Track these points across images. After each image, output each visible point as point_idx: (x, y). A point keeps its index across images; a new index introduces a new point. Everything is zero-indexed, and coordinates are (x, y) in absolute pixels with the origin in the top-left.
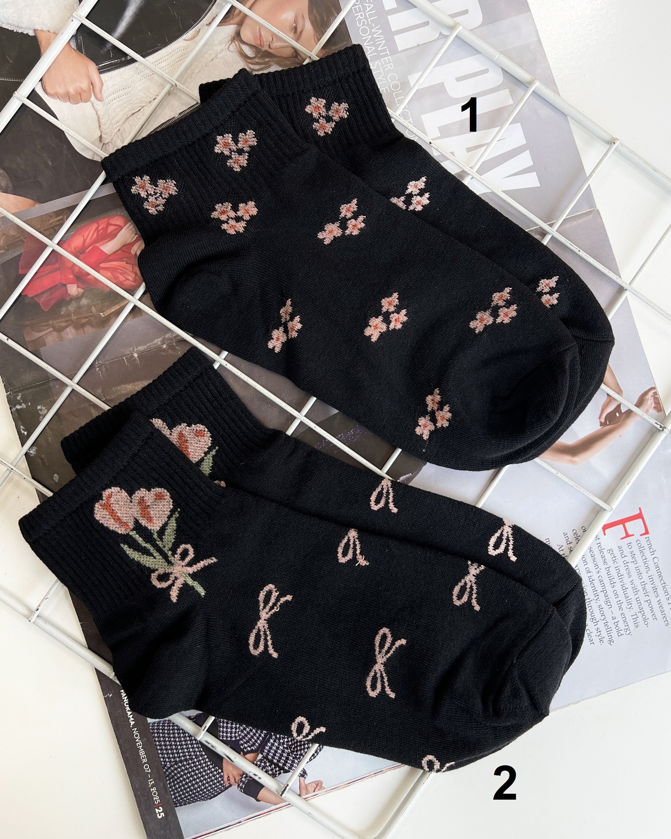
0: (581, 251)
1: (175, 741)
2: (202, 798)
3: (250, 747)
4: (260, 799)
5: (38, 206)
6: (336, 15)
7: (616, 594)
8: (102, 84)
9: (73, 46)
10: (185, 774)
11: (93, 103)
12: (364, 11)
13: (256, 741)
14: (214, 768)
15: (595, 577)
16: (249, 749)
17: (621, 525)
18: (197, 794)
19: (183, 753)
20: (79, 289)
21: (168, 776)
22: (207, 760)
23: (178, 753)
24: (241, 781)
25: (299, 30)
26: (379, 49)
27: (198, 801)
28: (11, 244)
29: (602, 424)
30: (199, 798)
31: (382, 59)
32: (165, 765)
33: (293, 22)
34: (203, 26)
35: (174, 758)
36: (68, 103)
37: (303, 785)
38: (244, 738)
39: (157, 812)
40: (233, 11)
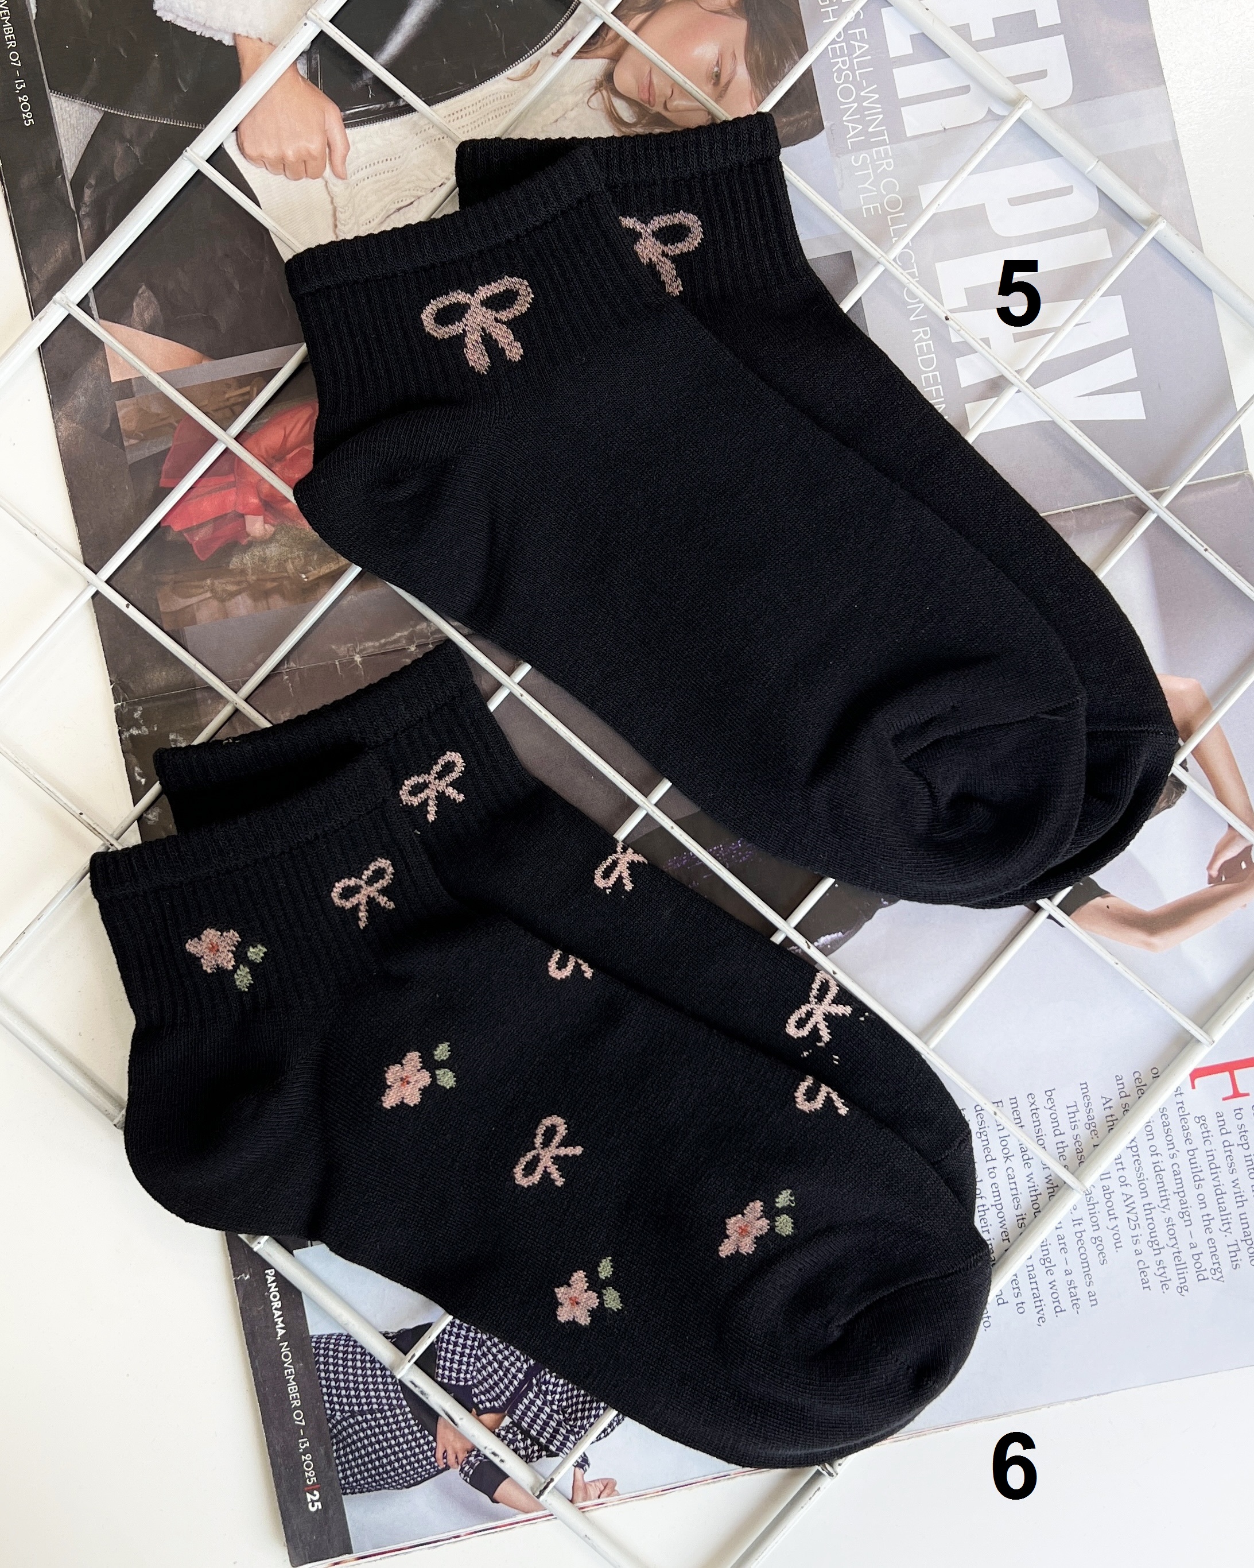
0: (1210, 550)
1: (355, 1375)
2: (394, 1484)
3: (490, 1401)
4: (499, 1500)
5: (207, 364)
6: (796, 57)
7: (1202, 1202)
8: (348, 147)
9: (301, 72)
10: (367, 1437)
11: (326, 182)
12: (850, 55)
13: (502, 1392)
14: (420, 1431)
15: (1166, 1164)
16: (488, 1405)
17: (1227, 1074)
18: (385, 1476)
19: (368, 1397)
20: (267, 526)
21: (336, 1436)
22: (410, 1416)
23: (357, 1397)
24: (468, 1462)
25: (723, 80)
26: (870, 130)
27: (385, 1488)
28: (152, 429)
29: (1211, 880)
30: (388, 1483)
31: (874, 150)
32: (333, 1417)
33: (715, 63)
34: (546, 55)
35: (350, 1405)
36: (282, 177)
37: (580, 1483)
38: (481, 1383)
39: (309, 1500)
40: (605, 31)
